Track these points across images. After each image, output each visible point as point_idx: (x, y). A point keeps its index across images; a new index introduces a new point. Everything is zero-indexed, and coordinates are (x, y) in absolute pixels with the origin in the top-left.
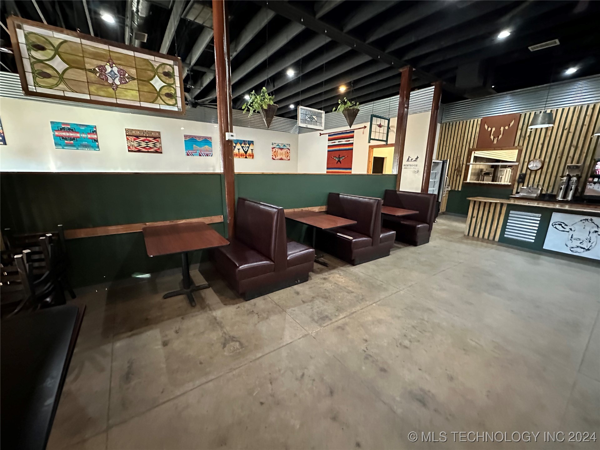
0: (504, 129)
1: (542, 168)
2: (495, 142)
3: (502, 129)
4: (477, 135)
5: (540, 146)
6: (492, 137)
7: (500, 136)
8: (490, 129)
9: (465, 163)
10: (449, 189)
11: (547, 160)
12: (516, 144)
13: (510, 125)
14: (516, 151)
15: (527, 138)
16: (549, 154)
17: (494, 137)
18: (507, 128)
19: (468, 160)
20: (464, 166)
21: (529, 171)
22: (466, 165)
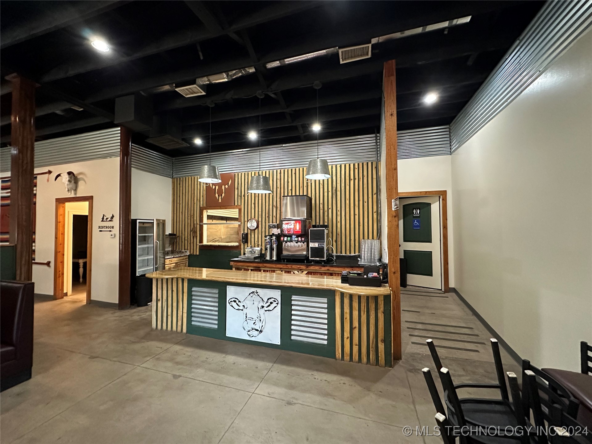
0: (225, 187)
1: (258, 227)
2: (220, 201)
3: (223, 187)
4: (205, 192)
5: (253, 205)
6: (217, 195)
7: (223, 195)
8: (214, 187)
9: (198, 222)
10: (188, 253)
11: (260, 219)
12: (236, 204)
13: (228, 183)
14: (237, 210)
15: (243, 197)
16: (260, 213)
17: (218, 196)
18: (227, 186)
19: (201, 220)
20: (198, 226)
21: (249, 231)
22: (200, 225)
